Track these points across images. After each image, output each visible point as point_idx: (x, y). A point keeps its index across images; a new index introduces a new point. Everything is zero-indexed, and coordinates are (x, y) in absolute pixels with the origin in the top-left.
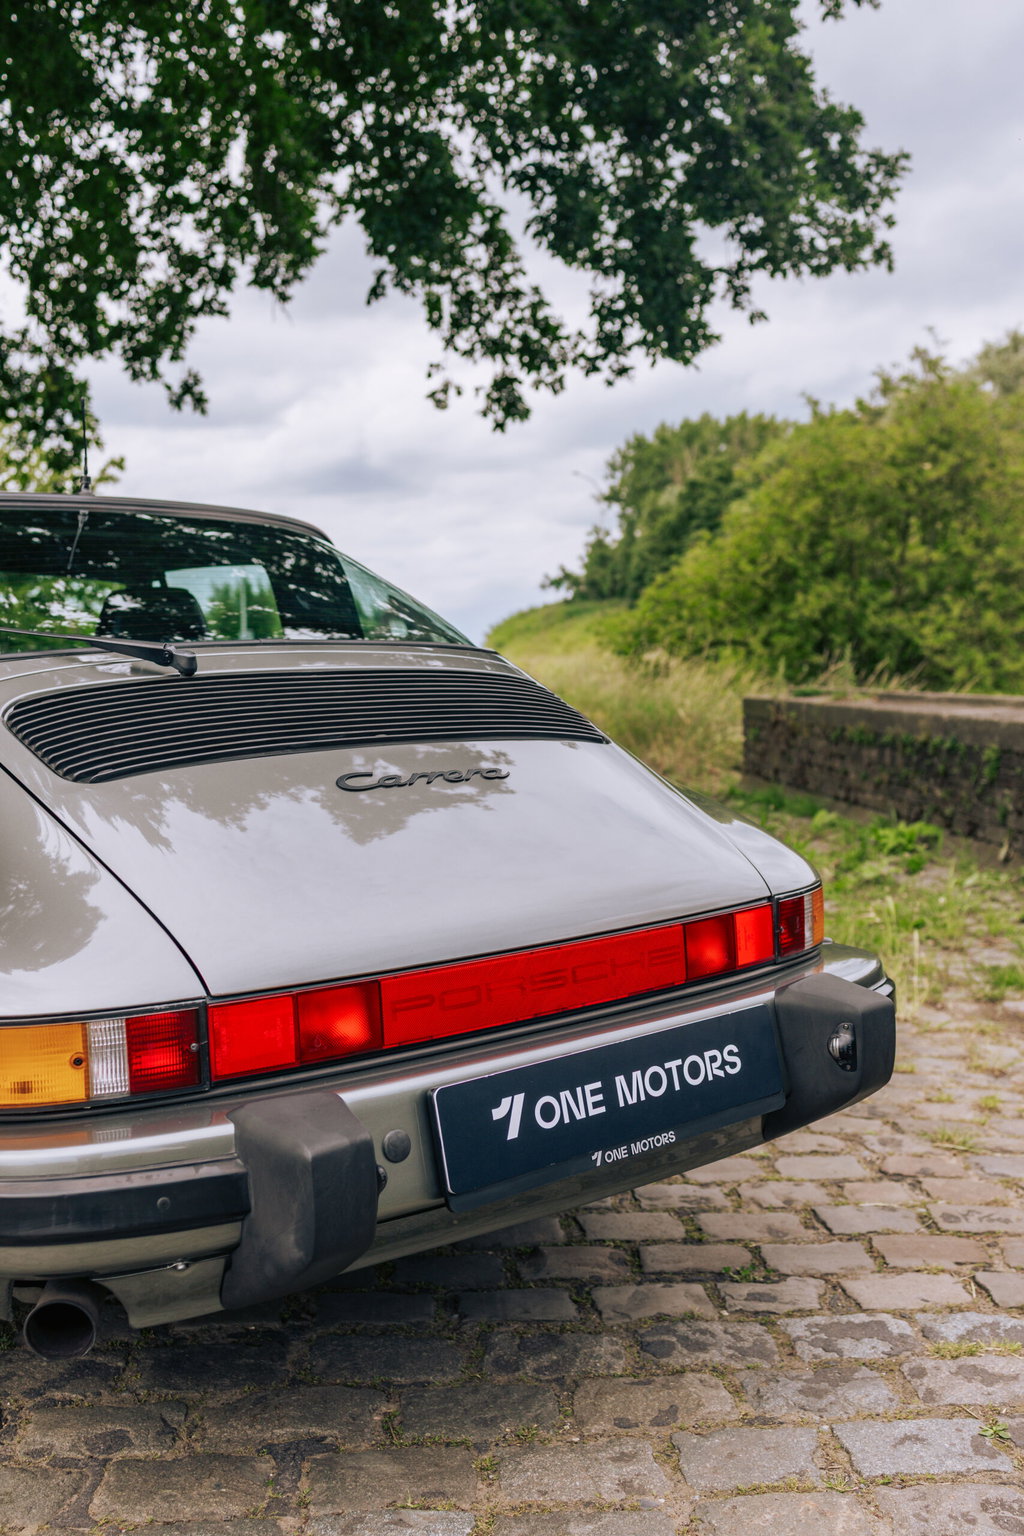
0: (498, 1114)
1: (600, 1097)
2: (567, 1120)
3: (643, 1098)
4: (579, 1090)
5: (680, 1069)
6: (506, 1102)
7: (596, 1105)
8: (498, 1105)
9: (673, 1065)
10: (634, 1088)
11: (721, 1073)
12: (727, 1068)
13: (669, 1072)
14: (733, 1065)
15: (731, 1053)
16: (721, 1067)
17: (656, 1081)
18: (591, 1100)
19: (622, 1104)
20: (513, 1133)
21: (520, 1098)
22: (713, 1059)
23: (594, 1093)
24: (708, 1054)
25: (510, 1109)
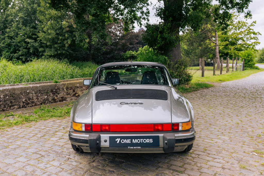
0: (116, 140)
1: (130, 141)
2: (125, 142)
3: (136, 142)
4: (127, 140)
5: (143, 140)
6: (118, 139)
7: (129, 142)
8: (117, 139)
9: (142, 140)
10: (135, 141)
11: (149, 142)
12: (150, 142)
13: (141, 140)
14: (151, 141)
15: (151, 140)
16: (149, 141)
17: (139, 141)
18: (129, 141)
19: (133, 142)
20: (118, 142)
21: (119, 139)
22: (148, 140)
23: (129, 140)
24: (147, 140)
25: (118, 140)
